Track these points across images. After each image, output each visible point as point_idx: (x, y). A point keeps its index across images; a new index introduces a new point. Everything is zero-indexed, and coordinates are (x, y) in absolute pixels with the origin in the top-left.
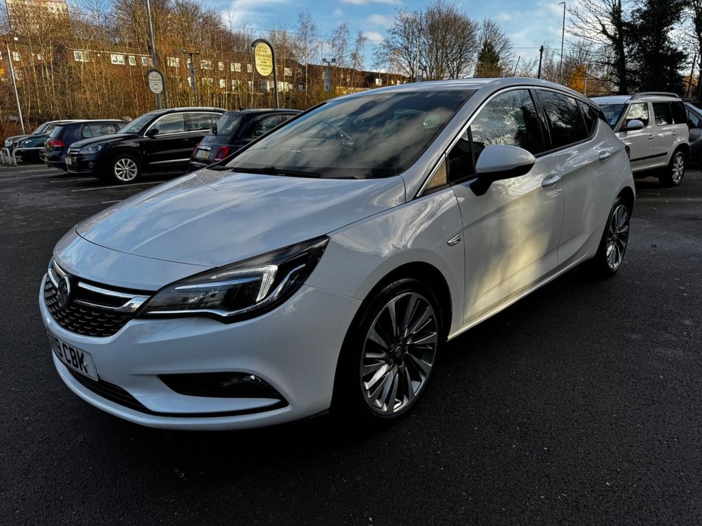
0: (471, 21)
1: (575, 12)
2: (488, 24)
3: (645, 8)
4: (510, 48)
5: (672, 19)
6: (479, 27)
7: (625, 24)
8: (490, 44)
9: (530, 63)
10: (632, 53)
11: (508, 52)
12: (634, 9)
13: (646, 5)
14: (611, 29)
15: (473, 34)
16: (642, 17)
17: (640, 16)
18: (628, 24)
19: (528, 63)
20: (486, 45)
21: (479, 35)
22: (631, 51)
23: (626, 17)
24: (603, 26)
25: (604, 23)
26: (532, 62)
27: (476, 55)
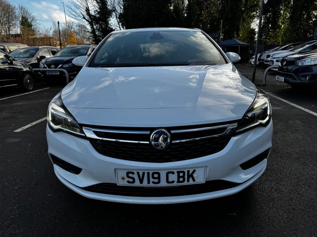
0: (11, 5)
1: (70, 7)
2: (22, 8)
3: (99, 10)
4: (36, 21)
5: (109, 16)
6: (16, 8)
7: (92, 16)
8: (25, 18)
9: (48, 29)
10: (98, 28)
11: (35, 22)
12: (95, 10)
13: (99, 9)
14: (87, 17)
15: (14, 11)
16: (98, 14)
17: (98, 13)
18: (93, 16)
19: (47, 28)
20: (23, 18)
21: (17, 12)
22: (97, 27)
23: (92, 13)
24: (83, 15)
25: (83, 14)
26: (49, 28)
27: (18, 22)
